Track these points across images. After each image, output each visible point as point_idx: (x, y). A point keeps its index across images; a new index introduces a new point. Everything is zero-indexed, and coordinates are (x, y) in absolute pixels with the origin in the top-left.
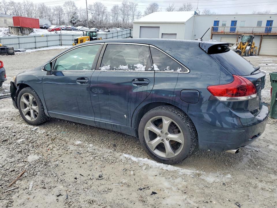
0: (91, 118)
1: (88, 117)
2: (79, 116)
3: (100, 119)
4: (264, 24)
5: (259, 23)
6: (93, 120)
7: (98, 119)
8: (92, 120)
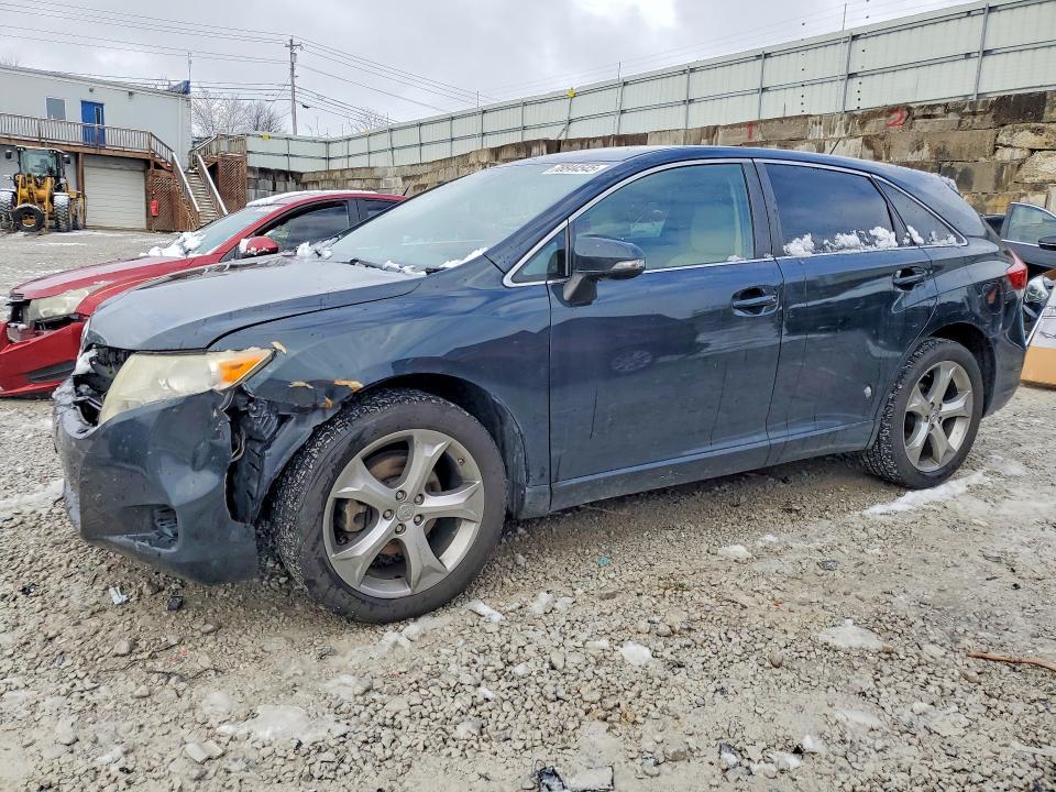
0: (757, 438)
1: (743, 441)
2: (710, 448)
3: (784, 433)
4: (74, 113)
5: (56, 108)
6: (766, 443)
7: (778, 437)
8: (760, 444)
